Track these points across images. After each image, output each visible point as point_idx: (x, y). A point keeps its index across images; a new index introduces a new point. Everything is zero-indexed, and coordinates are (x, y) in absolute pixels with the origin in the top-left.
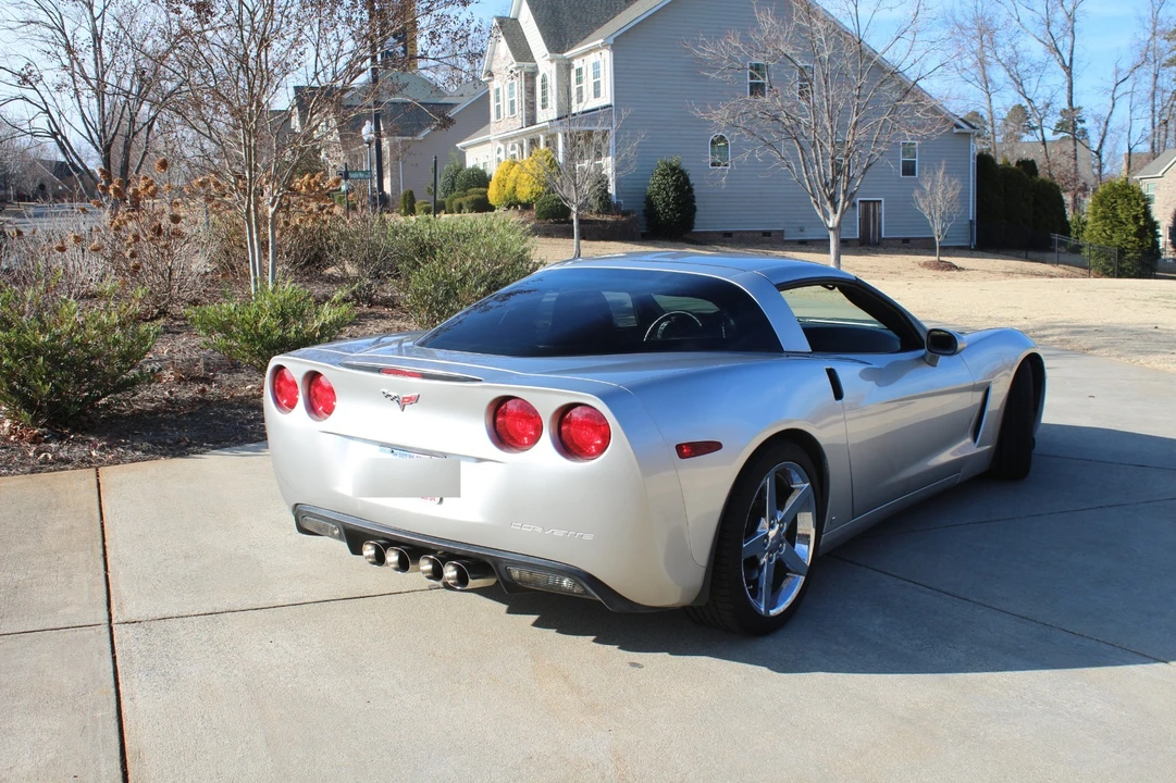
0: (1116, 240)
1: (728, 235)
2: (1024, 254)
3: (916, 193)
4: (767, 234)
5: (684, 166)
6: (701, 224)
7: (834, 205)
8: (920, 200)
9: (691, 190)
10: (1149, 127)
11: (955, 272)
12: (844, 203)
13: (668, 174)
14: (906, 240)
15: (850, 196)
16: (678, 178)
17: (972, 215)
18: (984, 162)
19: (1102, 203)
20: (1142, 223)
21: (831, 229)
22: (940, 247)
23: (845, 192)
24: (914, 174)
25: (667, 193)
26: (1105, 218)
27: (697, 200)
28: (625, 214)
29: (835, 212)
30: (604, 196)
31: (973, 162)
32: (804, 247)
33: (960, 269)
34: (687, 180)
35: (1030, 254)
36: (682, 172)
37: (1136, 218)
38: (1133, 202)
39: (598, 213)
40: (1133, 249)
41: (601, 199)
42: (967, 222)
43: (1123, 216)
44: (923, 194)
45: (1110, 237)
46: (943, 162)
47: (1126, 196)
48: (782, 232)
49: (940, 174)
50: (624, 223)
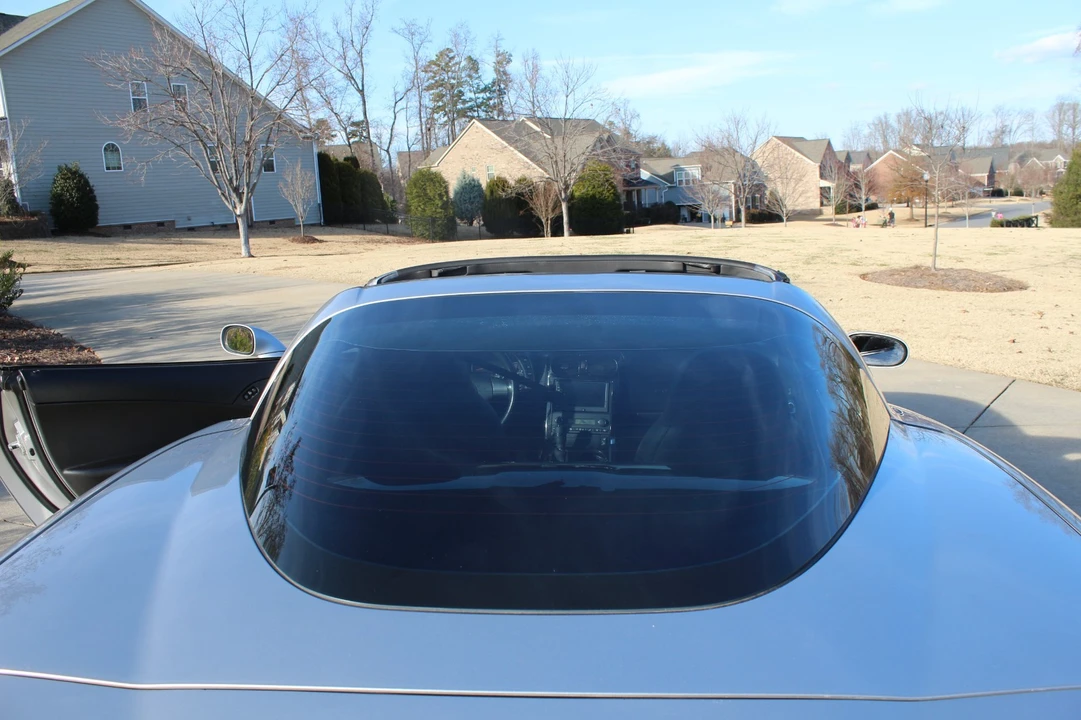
0: (428, 212)
1: (128, 227)
2: (361, 226)
3: (281, 184)
4: (161, 224)
5: (83, 170)
6: (104, 218)
7: (240, 196)
8: (284, 190)
9: (92, 191)
10: (419, 133)
11: (318, 244)
12: (248, 193)
13: (69, 178)
14: (272, 222)
16: (80, 181)
17: (319, 201)
18: (323, 159)
19: (415, 185)
20: (445, 199)
21: (239, 216)
22: (304, 225)
23: (248, 185)
24: (273, 170)
25: (71, 195)
26: (419, 196)
27: (98, 199)
28: (33, 214)
29: (241, 202)
30: (12, 201)
31: (316, 159)
32: (195, 233)
33: (321, 241)
34: (87, 183)
35: (368, 227)
36: (82, 176)
37: (441, 196)
38: (437, 184)
39: (8, 214)
40: (440, 218)
41: (8, 202)
42: (316, 205)
43: (431, 194)
44: (286, 185)
45: (424, 210)
46: (299, 160)
47: (432, 180)
48: (173, 222)
49: (298, 169)
50: (35, 223)
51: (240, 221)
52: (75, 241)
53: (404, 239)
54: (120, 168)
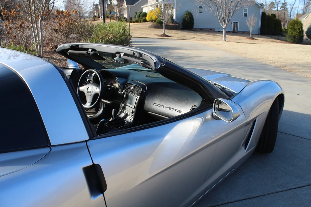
0: (294, 34)
1: (202, 29)
2: (271, 36)
3: (246, 21)
4: (211, 29)
5: (192, 12)
6: (195, 26)
7: (225, 22)
8: (247, 22)
9: (193, 18)
10: (303, 7)
11: (254, 40)
12: (227, 22)
13: (188, 14)
14: (243, 32)
15: (229, 21)
16: (190, 15)
17: (259, 27)
18: (264, 14)
19: (291, 25)
20: (300, 30)
21: (224, 29)
22: (251, 34)
23: (228, 19)
24: (246, 16)
25: (187, 19)
26: (291, 28)
27: (194, 21)
28: (177, 24)
29: (225, 24)
31: (261, 14)
32: (219, 33)
33: (256, 39)
34: (192, 16)
35: (273, 36)
36: (191, 14)
37: (299, 29)
38: (299, 25)
39: (171, 23)
40: (297, 36)
41: (171, 20)
42: (258, 28)
43: (296, 28)
44: (248, 21)
45: (292, 33)
46: (254, 14)
47: (297, 23)
48: (214, 29)
49: (253, 16)
50: (177, 26)
51: (224, 30)
52: (186, 32)
53: (284, 42)
54: (202, 12)
